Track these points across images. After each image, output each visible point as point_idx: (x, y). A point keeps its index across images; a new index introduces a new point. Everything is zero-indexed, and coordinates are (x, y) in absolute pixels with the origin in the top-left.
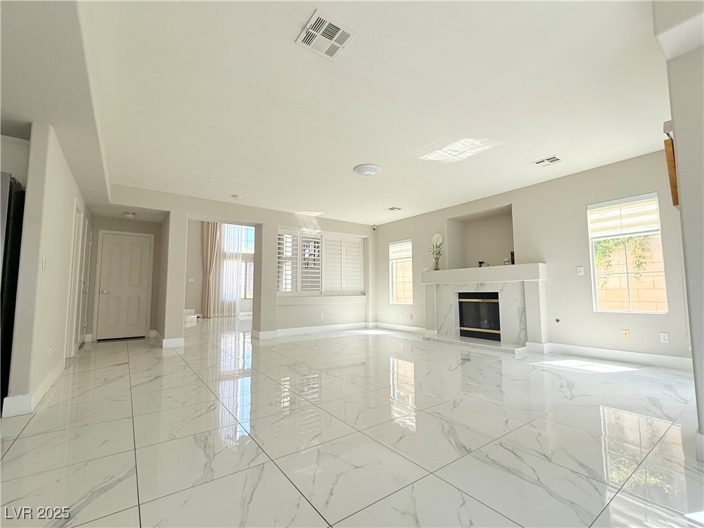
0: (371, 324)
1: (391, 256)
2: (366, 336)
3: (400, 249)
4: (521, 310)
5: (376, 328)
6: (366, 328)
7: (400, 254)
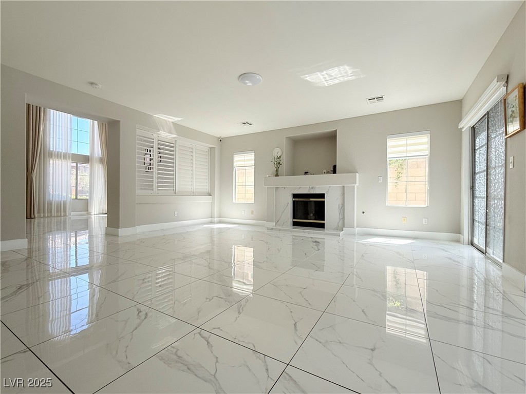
0: (216, 220)
1: (235, 164)
2: (212, 229)
3: (243, 159)
4: (341, 206)
5: (220, 222)
6: (212, 223)
7: (243, 163)
